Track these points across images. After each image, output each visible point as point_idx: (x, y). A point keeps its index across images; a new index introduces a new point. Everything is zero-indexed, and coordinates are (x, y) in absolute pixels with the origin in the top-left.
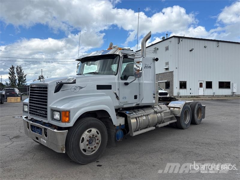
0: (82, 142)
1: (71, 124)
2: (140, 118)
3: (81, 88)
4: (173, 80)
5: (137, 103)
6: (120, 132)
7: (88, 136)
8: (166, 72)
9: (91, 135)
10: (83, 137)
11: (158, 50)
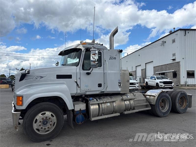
0: (35, 123)
1: (24, 107)
2: (103, 105)
3: (42, 77)
4: (180, 70)
5: (102, 91)
6: (80, 117)
7: (41, 118)
8: (173, 62)
9: (44, 117)
10: (37, 118)
11: (165, 43)
